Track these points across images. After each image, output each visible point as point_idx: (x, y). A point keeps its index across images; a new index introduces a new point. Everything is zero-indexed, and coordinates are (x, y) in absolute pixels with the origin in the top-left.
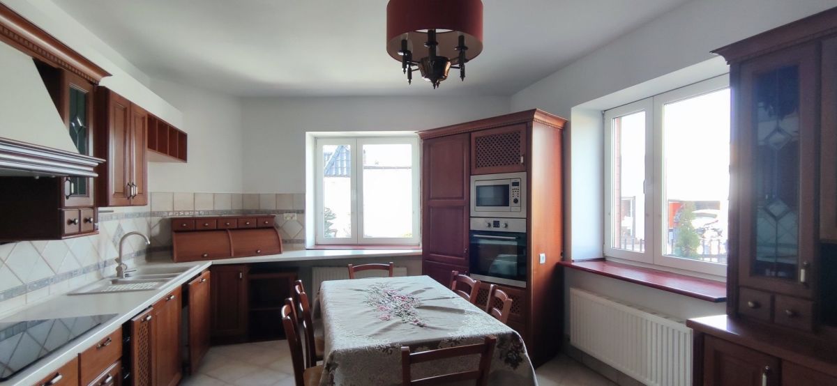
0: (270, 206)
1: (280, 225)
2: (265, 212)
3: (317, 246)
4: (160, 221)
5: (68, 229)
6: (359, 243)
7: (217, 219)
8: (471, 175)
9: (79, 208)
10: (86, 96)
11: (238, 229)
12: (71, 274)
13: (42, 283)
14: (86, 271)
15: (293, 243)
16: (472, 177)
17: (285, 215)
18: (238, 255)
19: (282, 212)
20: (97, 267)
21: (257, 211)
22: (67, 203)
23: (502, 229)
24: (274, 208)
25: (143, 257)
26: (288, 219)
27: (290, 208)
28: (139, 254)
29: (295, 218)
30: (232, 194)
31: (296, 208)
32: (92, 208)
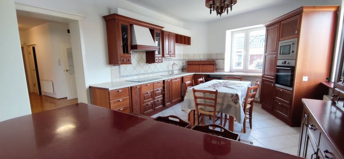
0: (214, 57)
1: (217, 64)
2: (213, 59)
3: (231, 71)
4: (185, 62)
5: (156, 61)
6: (246, 71)
7: (198, 61)
8: (279, 41)
9: (158, 57)
10: (159, 33)
11: (204, 64)
12: (162, 72)
13: (156, 72)
14: (165, 71)
15: (221, 70)
16: (279, 42)
17: (219, 60)
18: (202, 72)
19: (217, 59)
20: (168, 71)
21: (211, 59)
22: (156, 56)
23: (286, 65)
24: (216, 58)
25: (181, 71)
26: (220, 62)
27: (220, 58)
28: (179, 70)
29: (222, 61)
30: (204, 54)
31: (222, 58)
32: (161, 57)
